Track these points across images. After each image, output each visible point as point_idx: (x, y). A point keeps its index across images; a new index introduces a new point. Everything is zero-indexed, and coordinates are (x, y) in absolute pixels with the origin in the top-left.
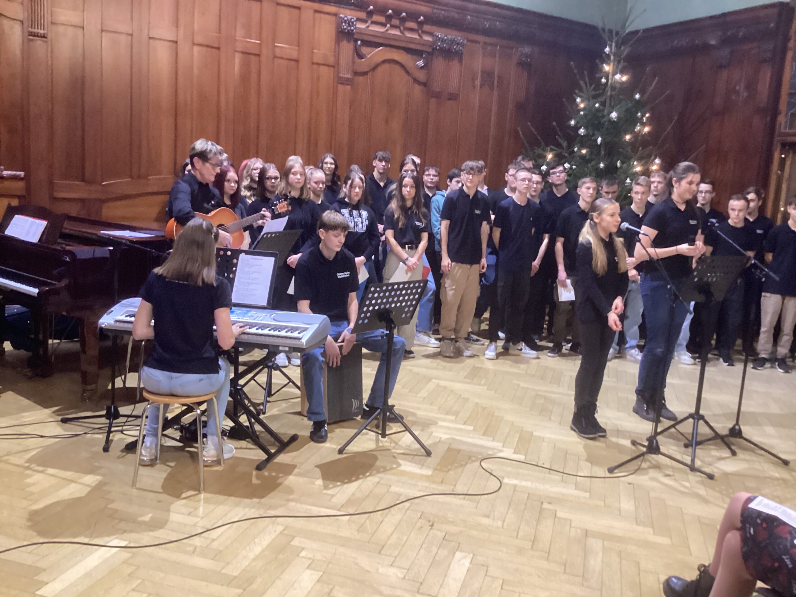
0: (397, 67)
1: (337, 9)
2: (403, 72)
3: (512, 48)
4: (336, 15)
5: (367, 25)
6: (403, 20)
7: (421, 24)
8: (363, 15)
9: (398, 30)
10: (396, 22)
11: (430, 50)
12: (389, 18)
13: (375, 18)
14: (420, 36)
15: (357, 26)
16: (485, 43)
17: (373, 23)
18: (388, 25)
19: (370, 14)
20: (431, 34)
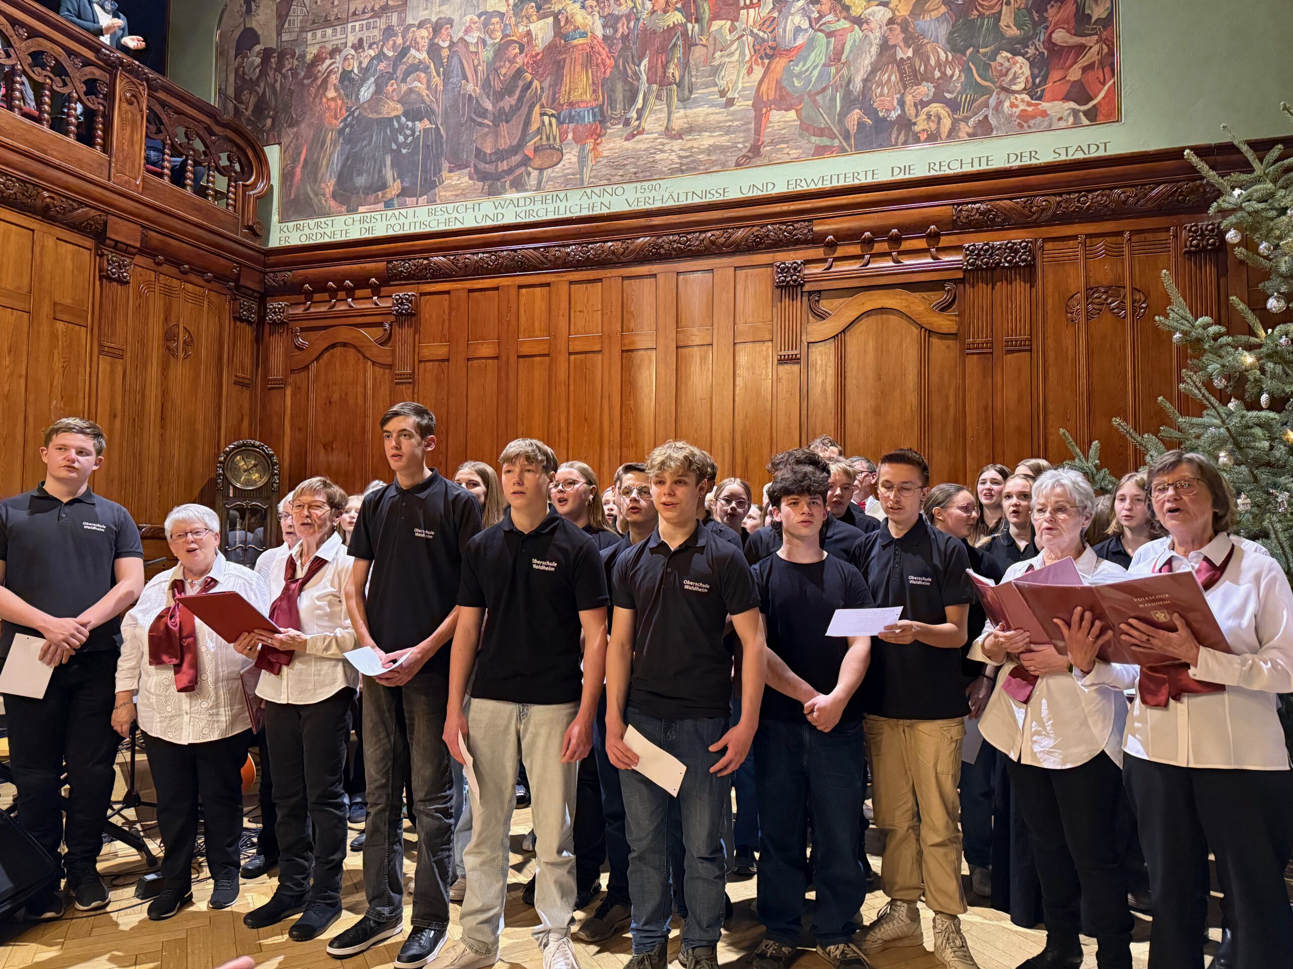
0: (894, 319)
1: (772, 255)
2: (905, 322)
3: (1168, 230)
4: (771, 265)
5: (827, 265)
6: (896, 241)
7: (935, 236)
8: (819, 252)
9: (890, 258)
10: (881, 246)
11: (960, 275)
12: (870, 242)
13: (840, 251)
14: (934, 258)
15: (806, 272)
16: (1089, 236)
17: (836, 259)
18: (867, 257)
19: (832, 246)
20: (957, 248)
